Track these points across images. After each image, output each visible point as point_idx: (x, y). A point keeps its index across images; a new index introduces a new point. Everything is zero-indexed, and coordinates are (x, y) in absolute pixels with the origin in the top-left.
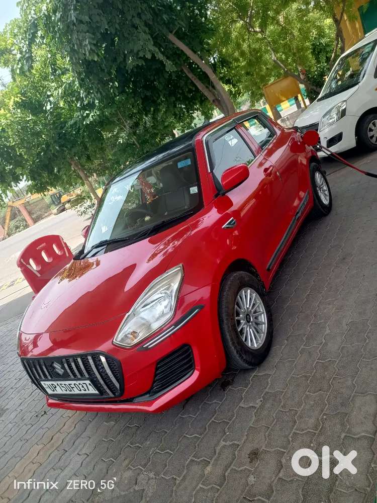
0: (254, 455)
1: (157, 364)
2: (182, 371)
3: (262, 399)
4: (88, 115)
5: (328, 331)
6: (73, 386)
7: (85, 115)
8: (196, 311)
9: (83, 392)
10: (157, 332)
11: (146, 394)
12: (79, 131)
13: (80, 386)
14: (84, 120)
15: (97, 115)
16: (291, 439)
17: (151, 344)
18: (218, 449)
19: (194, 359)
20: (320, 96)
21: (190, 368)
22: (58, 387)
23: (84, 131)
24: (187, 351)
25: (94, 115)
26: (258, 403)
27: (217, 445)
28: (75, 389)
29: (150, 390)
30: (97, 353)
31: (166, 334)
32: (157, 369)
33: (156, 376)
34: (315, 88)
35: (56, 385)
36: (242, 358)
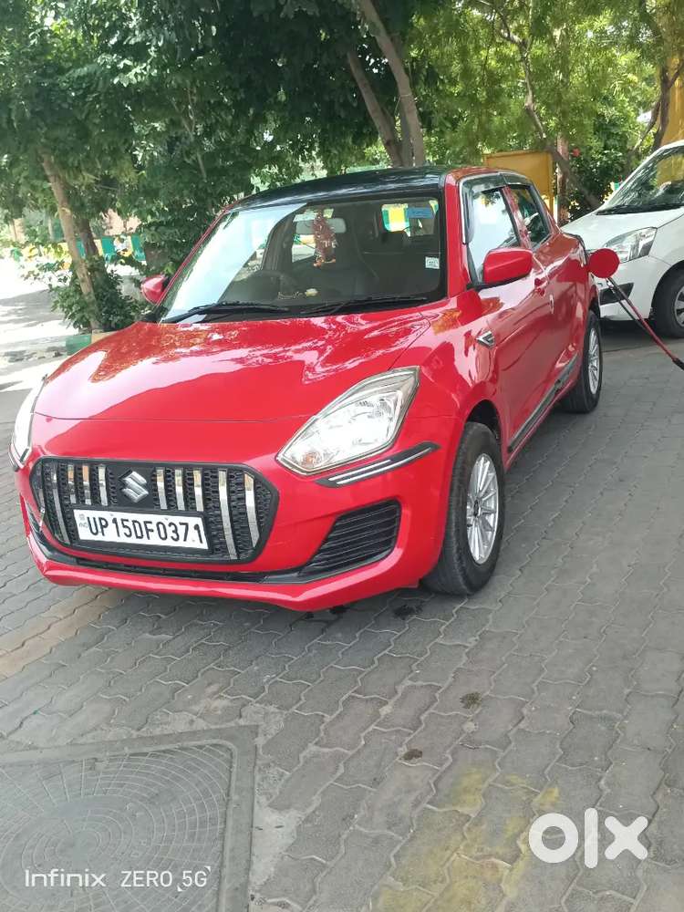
0: (471, 700)
1: (339, 520)
2: (371, 547)
3: (478, 638)
4: (127, 69)
5: (595, 569)
6: (153, 526)
7: (121, 65)
8: (426, 451)
9: (169, 543)
10: (360, 461)
11: (293, 570)
12: (84, 96)
13: (170, 530)
14: (114, 76)
15: (150, 75)
16: (536, 689)
17: (342, 479)
18: (400, 689)
19: (398, 530)
20: (603, 208)
21: (387, 545)
22: (112, 526)
23: (97, 100)
24: (393, 512)
25: (142, 74)
26: (472, 641)
27: (400, 682)
28: (154, 535)
29: (303, 567)
30: (241, 470)
31: (375, 469)
32: (333, 529)
33: (326, 540)
34: (586, 192)
35: (110, 522)
36: (461, 563)
